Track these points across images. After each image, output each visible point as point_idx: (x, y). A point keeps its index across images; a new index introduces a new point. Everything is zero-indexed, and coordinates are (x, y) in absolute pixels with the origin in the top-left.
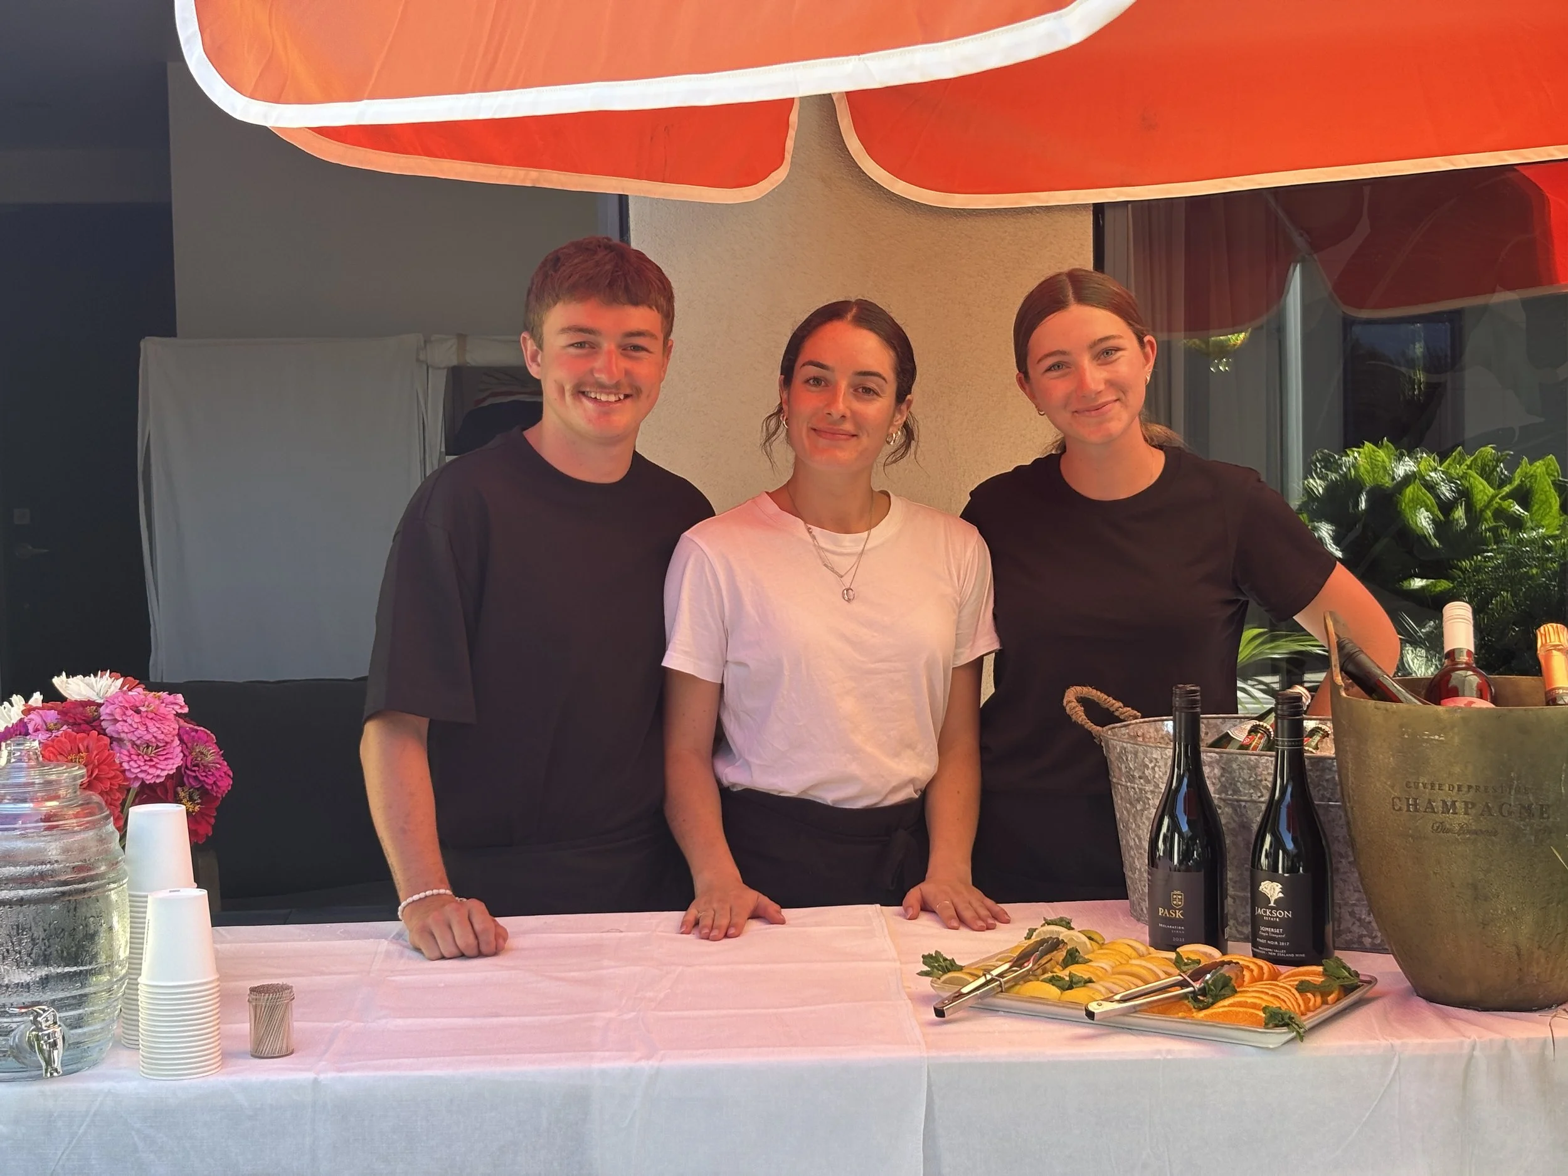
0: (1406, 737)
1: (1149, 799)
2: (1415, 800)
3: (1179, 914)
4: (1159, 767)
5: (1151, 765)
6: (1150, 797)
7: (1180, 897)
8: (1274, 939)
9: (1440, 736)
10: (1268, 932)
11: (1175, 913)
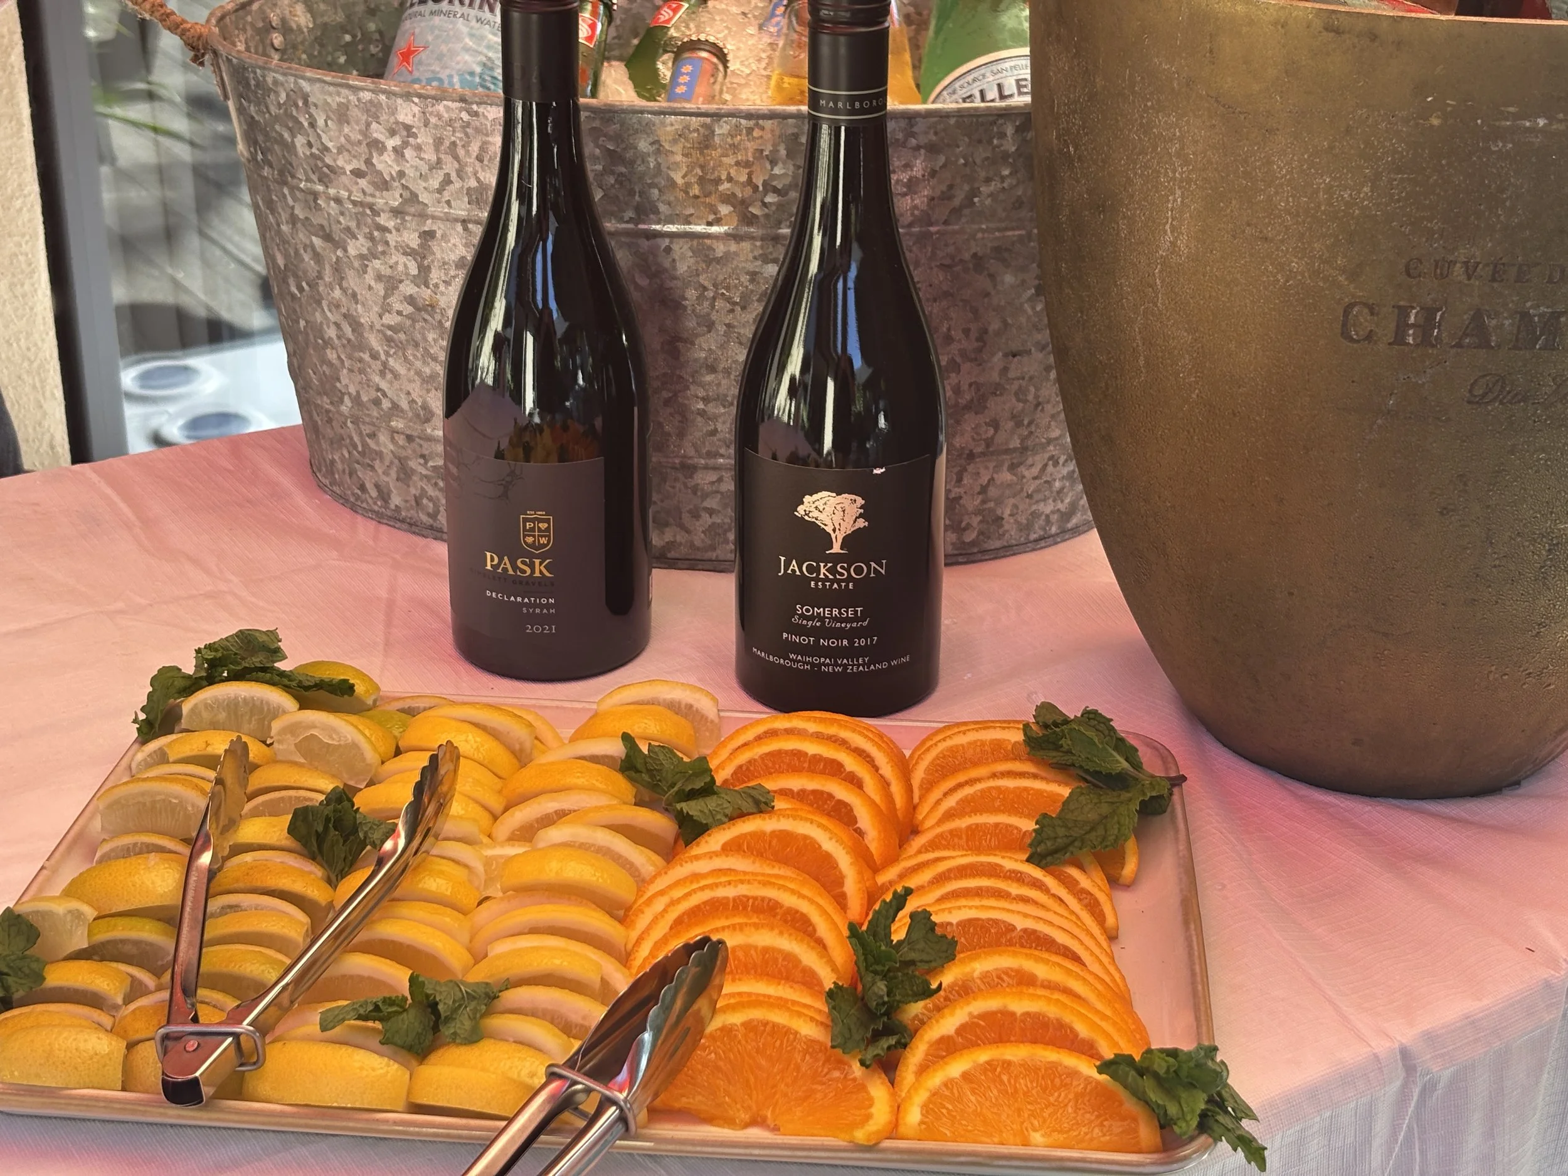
0: (1435, 122)
1: (384, 229)
2: (1429, 313)
3: (540, 569)
4: (419, 148)
5: (391, 143)
6: (391, 224)
7: (543, 526)
8: (839, 634)
9: (1551, 119)
10: (822, 619)
11: (532, 566)
